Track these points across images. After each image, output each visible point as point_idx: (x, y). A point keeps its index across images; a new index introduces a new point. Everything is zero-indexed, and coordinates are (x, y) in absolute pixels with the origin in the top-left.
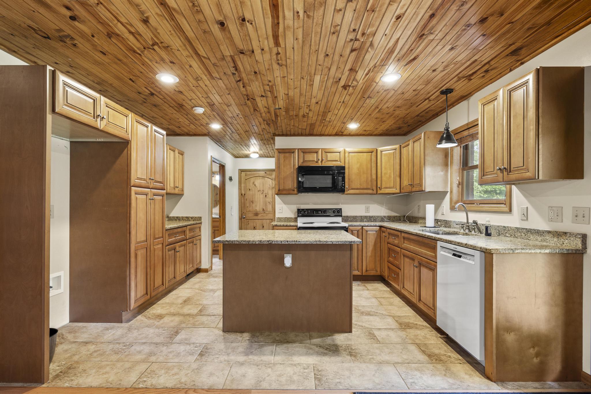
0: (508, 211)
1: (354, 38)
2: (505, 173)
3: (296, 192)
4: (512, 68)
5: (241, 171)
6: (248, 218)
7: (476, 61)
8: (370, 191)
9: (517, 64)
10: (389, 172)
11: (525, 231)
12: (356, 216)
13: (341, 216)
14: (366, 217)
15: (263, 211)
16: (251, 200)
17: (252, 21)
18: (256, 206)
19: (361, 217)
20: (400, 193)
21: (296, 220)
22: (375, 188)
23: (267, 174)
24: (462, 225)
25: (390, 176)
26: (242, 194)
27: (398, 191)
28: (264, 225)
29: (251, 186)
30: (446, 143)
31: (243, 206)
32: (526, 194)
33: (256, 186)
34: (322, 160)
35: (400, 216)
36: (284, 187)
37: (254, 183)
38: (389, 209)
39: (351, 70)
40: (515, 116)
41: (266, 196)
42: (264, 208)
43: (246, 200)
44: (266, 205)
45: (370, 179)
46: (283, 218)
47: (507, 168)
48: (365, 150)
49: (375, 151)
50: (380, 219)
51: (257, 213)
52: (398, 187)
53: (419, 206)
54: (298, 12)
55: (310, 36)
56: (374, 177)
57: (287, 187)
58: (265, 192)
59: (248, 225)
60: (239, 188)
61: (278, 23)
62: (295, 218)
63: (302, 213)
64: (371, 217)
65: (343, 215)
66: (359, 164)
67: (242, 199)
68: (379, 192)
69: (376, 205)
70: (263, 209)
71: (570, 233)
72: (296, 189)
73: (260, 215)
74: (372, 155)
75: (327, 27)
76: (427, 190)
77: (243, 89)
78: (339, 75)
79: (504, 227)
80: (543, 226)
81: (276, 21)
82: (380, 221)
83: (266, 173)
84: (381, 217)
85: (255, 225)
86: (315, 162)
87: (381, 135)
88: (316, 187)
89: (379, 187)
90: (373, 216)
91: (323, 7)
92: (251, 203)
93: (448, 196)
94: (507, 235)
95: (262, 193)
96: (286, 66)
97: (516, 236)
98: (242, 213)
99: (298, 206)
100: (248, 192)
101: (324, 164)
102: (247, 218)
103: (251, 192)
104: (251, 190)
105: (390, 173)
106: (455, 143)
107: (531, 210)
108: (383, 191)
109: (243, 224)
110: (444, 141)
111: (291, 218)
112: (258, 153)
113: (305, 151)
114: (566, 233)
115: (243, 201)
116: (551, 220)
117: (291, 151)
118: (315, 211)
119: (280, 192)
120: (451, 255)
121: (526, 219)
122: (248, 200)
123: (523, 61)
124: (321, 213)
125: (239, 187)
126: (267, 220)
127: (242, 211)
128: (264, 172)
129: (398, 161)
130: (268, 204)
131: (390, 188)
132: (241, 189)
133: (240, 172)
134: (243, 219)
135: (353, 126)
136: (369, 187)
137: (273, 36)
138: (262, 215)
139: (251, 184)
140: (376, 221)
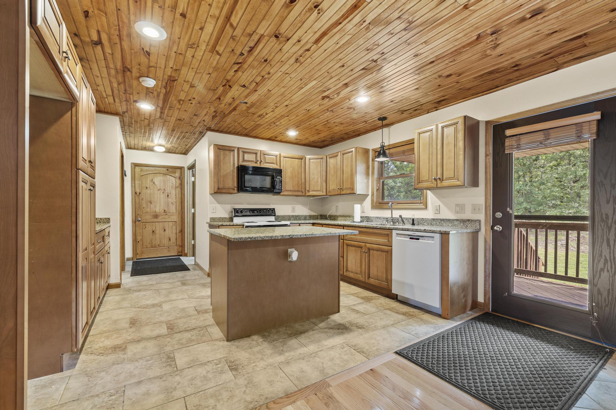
0: (425, 208)
1: (375, 60)
2: (438, 181)
3: (236, 191)
4: (429, 112)
5: (135, 166)
6: (145, 221)
7: (419, 101)
8: (300, 194)
9: (433, 110)
10: (316, 177)
11: (439, 220)
12: (285, 216)
13: (275, 216)
14: (293, 216)
15: (165, 213)
16: (149, 200)
17: (322, 12)
18: (155, 207)
19: (289, 216)
20: (326, 195)
21: (231, 219)
22: (303, 190)
23: (170, 172)
24: (387, 219)
25: (317, 181)
26: (136, 193)
27: (325, 194)
28: (166, 228)
29: (148, 183)
30: (383, 157)
31: (137, 206)
32: (439, 196)
33: (155, 184)
34: (261, 161)
35: (318, 215)
36: (223, 185)
37: (152, 180)
38: (309, 209)
39: (346, 84)
40: (448, 144)
41: (168, 196)
42: (166, 209)
43: (142, 199)
44: (168, 205)
45: (300, 182)
46: (218, 218)
47: (440, 178)
48: (297, 157)
49: (304, 158)
50: (303, 218)
51: (156, 215)
52: (325, 191)
53: (337, 206)
54: (364, 22)
55: (350, 45)
56: (303, 181)
57: (227, 186)
58: (167, 192)
59: (144, 229)
60: (132, 186)
61: (340, 23)
62: (230, 218)
63: (238, 212)
64: (296, 216)
65: (277, 214)
66: (292, 168)
67: (137, 198)
68: (308, 194)
69: (300, 206)
70: (165, 211)
71: (472, 220)
72: (236, 189)
73: (160, 217)
74: (302, 161)
75: (369, 43)
76: (358, 193)
77: (232, 73)
78: (332, 86)
79: (422, 219)
80: (452, 216)
81: (341, 21)
82: (304, 220)
83: (168, 170)
84: (304, 216)
85: (154, 229)
86: (254, 163)
87: (305, 145)
88: (257, 187)
89: (308, 190)
90: (298, 216)
91: (385, 26)
92: (149, 204)
93: (369, 198)
94: (425, 224)
95: (163, 193)
96: (301, 64)
97: (433, 224)
98: (137, 214)
99: (233, 205)
100: (144, 191)
101: (262, 166)
102: (143, 221)
103: (148, 191)
104: (148, 188)
105: (318, 178)
106: (388, 158)
107: (442, 207)
108: (311, 193)
109: (137, 229)
110: (381, 156)
111: (225, 218)
112: (164, 146)
113: (246, 152)
114: (469, 220)
115: (137, 201)
116: (457, 212)
117: (230, 149)
118: (251, 210)
119: (219, 191)
120: (409, 239)
121: (438, 212)
122: (144, 200)
123: (438, 108)
124: (257, 212)
125: (132, 184)
126: (169, 223)
127: (137, 212)
128: (166, 169)
129: (324, 168)
130: (170, 205)
131: (317, 191)
132: (135, 187)
133: (133, 166)
134: (137, 223)
135: (292, 134)
136: (300, 189)
137: (324, 32)
138: (163, 217)
139: (149, 181)
140: (300, 220)
